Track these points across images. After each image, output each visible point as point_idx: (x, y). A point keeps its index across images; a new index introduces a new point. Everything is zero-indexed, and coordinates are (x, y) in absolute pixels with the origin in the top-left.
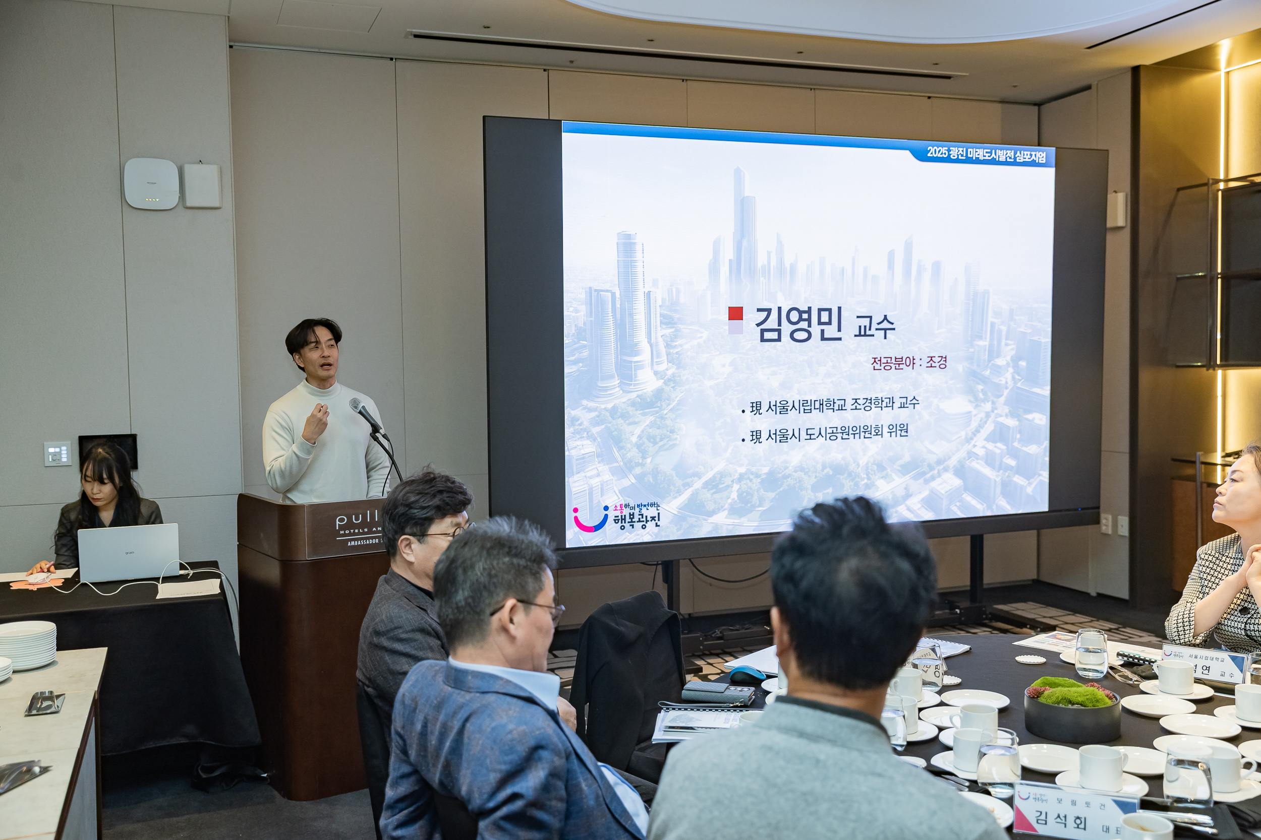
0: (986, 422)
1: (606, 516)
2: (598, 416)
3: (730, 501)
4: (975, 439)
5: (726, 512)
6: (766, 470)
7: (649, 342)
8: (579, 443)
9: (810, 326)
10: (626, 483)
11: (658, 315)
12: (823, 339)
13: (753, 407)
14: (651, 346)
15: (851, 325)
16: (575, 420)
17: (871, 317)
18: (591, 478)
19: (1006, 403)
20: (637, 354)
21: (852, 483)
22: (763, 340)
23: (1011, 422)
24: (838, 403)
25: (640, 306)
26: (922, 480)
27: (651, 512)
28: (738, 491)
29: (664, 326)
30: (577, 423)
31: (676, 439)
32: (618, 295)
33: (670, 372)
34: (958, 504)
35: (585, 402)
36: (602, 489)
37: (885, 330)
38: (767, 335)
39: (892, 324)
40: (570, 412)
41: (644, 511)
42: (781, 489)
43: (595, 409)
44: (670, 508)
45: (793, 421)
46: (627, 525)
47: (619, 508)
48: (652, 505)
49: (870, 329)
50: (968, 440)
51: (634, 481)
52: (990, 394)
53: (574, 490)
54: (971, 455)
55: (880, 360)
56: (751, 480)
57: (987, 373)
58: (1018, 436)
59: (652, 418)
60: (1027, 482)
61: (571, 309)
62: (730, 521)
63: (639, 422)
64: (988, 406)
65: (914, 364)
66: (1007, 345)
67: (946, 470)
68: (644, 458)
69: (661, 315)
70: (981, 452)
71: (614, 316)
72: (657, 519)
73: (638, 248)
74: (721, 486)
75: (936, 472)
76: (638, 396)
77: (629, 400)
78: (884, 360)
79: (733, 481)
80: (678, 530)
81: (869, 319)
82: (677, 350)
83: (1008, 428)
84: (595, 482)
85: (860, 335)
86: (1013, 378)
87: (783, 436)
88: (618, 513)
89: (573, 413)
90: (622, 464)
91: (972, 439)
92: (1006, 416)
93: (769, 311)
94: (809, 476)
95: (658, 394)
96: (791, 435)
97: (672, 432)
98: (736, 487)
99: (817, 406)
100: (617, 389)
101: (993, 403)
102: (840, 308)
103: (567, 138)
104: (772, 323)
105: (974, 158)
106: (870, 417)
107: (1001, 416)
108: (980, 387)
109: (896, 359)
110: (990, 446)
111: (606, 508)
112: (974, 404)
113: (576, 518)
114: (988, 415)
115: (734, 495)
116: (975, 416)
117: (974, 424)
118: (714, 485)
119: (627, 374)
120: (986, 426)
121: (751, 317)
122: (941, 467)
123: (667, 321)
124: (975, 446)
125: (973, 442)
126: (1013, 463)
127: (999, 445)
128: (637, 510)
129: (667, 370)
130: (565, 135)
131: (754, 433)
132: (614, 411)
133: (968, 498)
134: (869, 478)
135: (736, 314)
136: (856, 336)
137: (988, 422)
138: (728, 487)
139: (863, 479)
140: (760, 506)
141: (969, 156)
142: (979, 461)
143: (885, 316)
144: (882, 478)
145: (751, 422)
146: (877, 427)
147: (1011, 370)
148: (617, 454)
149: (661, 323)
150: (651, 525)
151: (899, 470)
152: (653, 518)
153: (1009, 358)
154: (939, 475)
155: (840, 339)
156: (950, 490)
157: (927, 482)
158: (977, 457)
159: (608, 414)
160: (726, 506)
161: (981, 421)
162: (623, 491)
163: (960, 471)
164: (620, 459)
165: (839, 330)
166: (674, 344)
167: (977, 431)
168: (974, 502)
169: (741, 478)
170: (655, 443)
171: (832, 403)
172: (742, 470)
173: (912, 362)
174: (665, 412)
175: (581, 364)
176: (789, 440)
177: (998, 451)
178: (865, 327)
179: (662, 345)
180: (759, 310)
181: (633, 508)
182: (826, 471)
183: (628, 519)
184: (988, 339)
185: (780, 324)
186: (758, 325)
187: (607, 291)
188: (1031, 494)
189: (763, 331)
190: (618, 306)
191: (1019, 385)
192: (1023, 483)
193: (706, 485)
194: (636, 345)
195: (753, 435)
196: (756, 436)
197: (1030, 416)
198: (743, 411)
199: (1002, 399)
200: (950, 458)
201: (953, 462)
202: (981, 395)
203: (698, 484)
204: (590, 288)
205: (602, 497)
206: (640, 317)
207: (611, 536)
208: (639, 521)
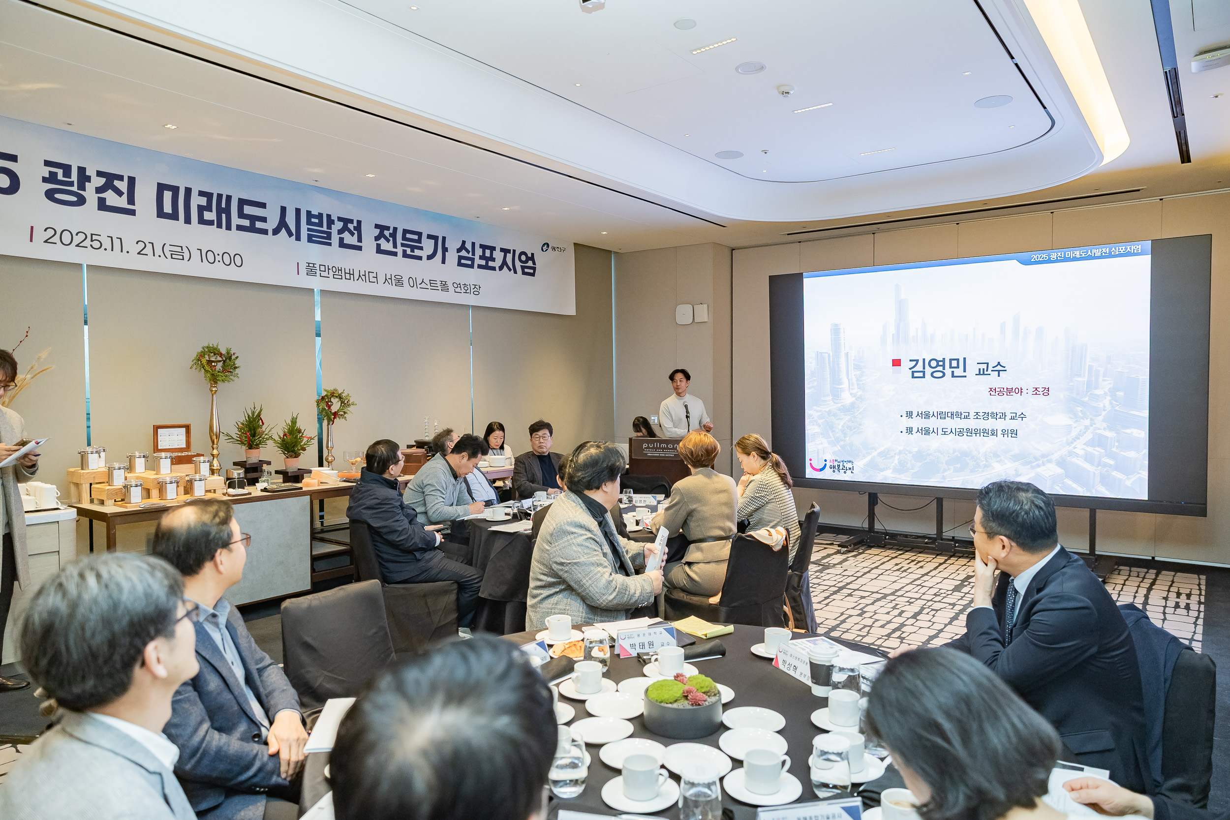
0: (1085, 433)
1: (826, 464)
2: (822, 415)
3: (893, 464)
4: (1075, 443)
5: (891, 470)
6: (916, 450)
7: (848, 378)
8: (812, 427)
9: (944, 369)
10: (836, 449)
11: (852, 364)
12: (953, 376)
13: (907, 414)
14: (849, 380)
15: (972, 368)
16: (810, 415)
17: (988, 364)
18: (818, 445)
19: (1103, 421)
20: (841, 384)
21: (975, 463)
22: (913, 377)
23: (1109, 434)
24: (964, 414)
25: (843, 360)
26: (1029, 466)
27: (849, 465)
28: (898, 459)
29: (856, 370)
30: (811, 417)
31: (862, 429)
32: (831, 355)
33: (859, 394)
34: (1060, 485)
35: (815, 407)
36: (823, 450)
37: (999, 371)
38: (916, 375)
39: (1004, 367)
40: (808, 411)
41: (845, 464)
42: (926, 461)
43: (820, 411)
44: (859, 464)
45: (932, 423)
46: (836, 470)
47: (832, 461)
48: (849, 462)
49: (987, 371)
50: (1069, 444)
51: (840, 448)
52: (1088, 414)
53: (810, 450)
54: (1071, 454)
55: (995, 390)
56: (906, 454)
57: (1086, 399)
58: (1116, 444)
59: (849, 417)
60: (1126, 477)
61: (808, 362)
62: (894, 476)
63: (842, 419)
64: (1087, 422)
65: (1021, 392)
66: (1104, 380)
67: (1049, 461)
68: (845, 437)
69: (854, 364)
70: (1081, 453)
71: (829, 365)
72: (852, 469)
73: (842, 330)
74: (888, 456)
75: (1041, 462)
76: (842, 406)
77: (837, 407)
78: (997, 390)
79: (895, 454)
80: (864, 476)
81: (986, 364)
82: (862, 382)
83: (1107, 438)
84: (820, 447)
85: (980, 374)
86: (1111, 403)
87: (927, 432)
88: (832, 464)
89: (809, 412)
90: (833, 439)
91: (1072, 443)
92: (1104, 429)
93: (917, 361)
94: (944, 456)
95: (853, 405)
96: (932, 431)
97: (860, 425)
98: (897, 457)
99: (949, 415)
100: (831, 402)
101: (1091, 420)
102: (965, 359)
103: (806, 282)
104: (919, 367)
105: (1072, 258)
106: (990, 424)
107: (1099, 429)
108: (1079, 409)
109: (1007, 389)
110: (1089, 449)
111: (826, 461)
112: (1074, 420)
113: (811, 463)
114: (1087, 428)
115: (896, 462)
116: (1075, 428)
117: (1074, 433)
118: (885, 454)
119: (836, 394)
120: (1085, 435)
121: (906, 365)
122: (1046, 459)
123: (857, 367)
124: (1075, 448)
125: (1073, 445)
126: (1112, 462)
127: (1097, 448)
128: (842, 463)
129: (857, 392)
130: (805, 280)
131: (908, 429)
132: (829, 412)
133: (1069, 482)
134: (987, 461)
135: (897, 363)
136: (976, 375)
137: (1087, 433)
138: (892, 457)
139: (983, 461)
140: (912, 469)
141: (1067, 256)
142: (1078, 458)
143: (999, 363)
144: (997, 461)
145: (907, 422)
146: (993, 430)
147: (1108, 398)
148: (831, 434)
149: (854, 368)
150: (849, 472)
151: (1010, 459)
152: (850, 469)
153: (1106, 390)
154: (1043, 464)
155: (966, 377)
156: (1053, 475)
157: (1033, 468)
158: (1077, 455)
159: (826, 414)
160: (891, 467)
161: (1080, 431)
162: (834, 453)
163: (1062, 463)
164: (832, 437)
165: (965, 371)
166: (861, 379)
167: (1077, 438)
168: (1075, 486)
169: (900, 452)
170: (851, 430)
171: (960, 414)
172: (901, 448)
173: (1021, 391)
174: (856, 414)
175: (813, 389)
176: (930, 434)
177: (1097, 453)
178: (984, 369)
179: (854, 380)
180: (910, 361)
181: (839, 462)
182: (955, 454)
183: (837, 467)
184: (1086, 377)
185: (924, 368)
186: (910, 369)
187: (826, 353)
188: (1130, 486)
189: (913, 372)
190: (831, 360)
191: (1117, 408)
192: (1121, 477)
193: (879, 454)
194: (841, 379)
195: (907, 430)
196: (910, 430)
197: (1128, 431)
198: (902, 416)
199: (1101, 418)
200: (1052, 454)
201: (1056, 456)
202: (1080, 414)
203: (875, 454)
204: (817, 352)
205: (823, 454)
206: (843, 365)
207: (828, 475)
208: (843, 469)
